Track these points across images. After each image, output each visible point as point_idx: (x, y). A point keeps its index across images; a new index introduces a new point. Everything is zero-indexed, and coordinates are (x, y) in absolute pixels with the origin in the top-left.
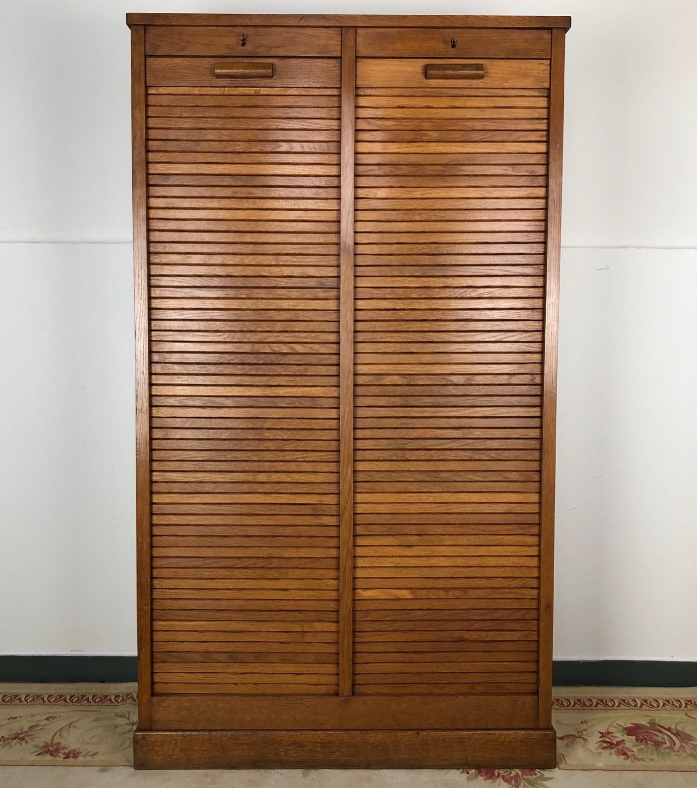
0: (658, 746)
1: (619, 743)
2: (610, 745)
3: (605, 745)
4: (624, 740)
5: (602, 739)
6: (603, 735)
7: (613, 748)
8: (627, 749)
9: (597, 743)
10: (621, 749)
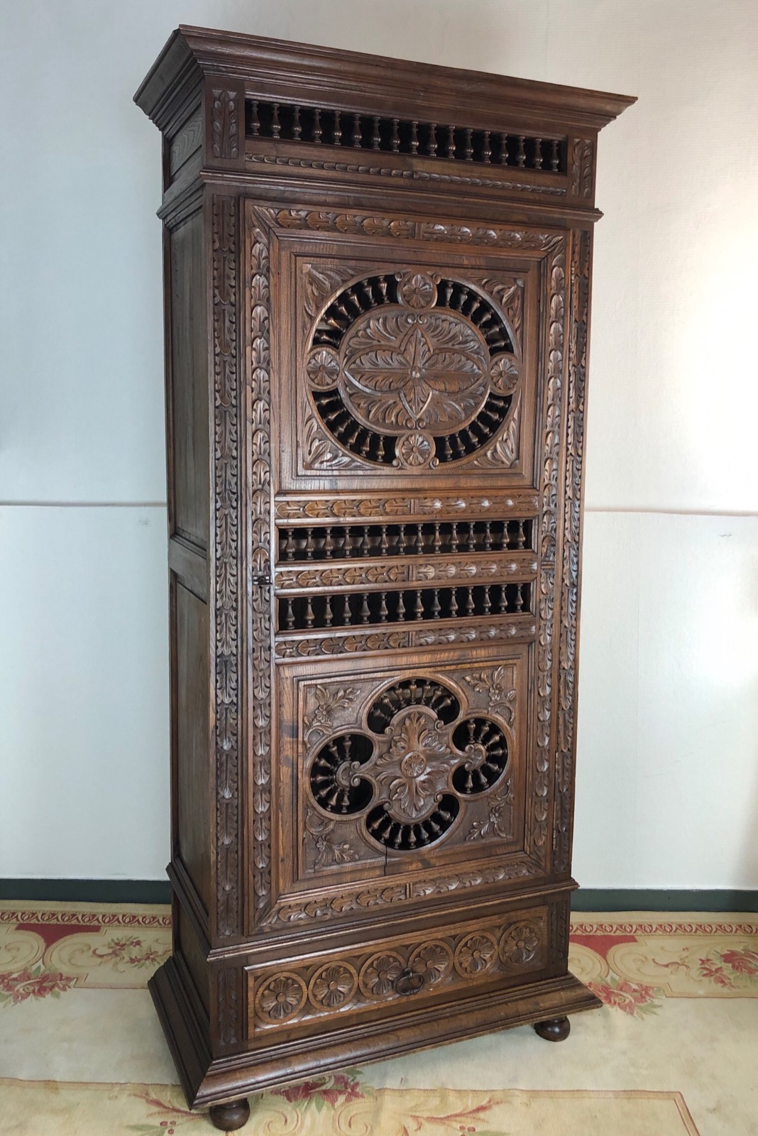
0: (751, 973)
1: (717, 970)
2: (710, 973)
3: (705, 972)
4: (721, 967)
5: (703, 966)
6: (703, 962)
7: (712, 976)
8: (724, 976)
9: (698, 969)
10: (719, 977)
